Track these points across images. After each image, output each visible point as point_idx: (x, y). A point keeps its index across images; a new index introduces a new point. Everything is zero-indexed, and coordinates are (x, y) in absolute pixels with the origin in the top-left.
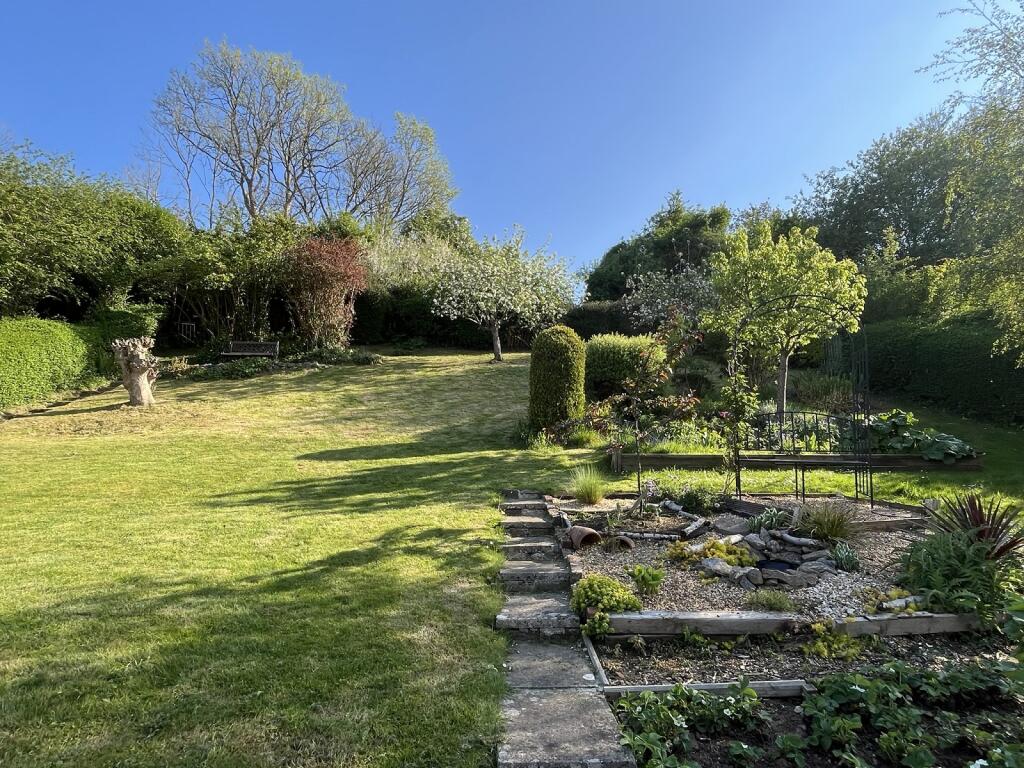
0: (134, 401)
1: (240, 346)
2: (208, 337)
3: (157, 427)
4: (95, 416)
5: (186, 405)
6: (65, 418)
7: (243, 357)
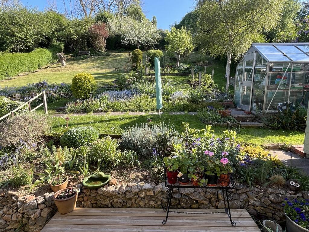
0: (63, 65)
1: (82, 52)
2: (75, 50)
3: (68, 70)
4: (57, 68)
5: (72, 66)
6: (52, 69)
7: (82, 55)
